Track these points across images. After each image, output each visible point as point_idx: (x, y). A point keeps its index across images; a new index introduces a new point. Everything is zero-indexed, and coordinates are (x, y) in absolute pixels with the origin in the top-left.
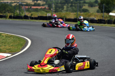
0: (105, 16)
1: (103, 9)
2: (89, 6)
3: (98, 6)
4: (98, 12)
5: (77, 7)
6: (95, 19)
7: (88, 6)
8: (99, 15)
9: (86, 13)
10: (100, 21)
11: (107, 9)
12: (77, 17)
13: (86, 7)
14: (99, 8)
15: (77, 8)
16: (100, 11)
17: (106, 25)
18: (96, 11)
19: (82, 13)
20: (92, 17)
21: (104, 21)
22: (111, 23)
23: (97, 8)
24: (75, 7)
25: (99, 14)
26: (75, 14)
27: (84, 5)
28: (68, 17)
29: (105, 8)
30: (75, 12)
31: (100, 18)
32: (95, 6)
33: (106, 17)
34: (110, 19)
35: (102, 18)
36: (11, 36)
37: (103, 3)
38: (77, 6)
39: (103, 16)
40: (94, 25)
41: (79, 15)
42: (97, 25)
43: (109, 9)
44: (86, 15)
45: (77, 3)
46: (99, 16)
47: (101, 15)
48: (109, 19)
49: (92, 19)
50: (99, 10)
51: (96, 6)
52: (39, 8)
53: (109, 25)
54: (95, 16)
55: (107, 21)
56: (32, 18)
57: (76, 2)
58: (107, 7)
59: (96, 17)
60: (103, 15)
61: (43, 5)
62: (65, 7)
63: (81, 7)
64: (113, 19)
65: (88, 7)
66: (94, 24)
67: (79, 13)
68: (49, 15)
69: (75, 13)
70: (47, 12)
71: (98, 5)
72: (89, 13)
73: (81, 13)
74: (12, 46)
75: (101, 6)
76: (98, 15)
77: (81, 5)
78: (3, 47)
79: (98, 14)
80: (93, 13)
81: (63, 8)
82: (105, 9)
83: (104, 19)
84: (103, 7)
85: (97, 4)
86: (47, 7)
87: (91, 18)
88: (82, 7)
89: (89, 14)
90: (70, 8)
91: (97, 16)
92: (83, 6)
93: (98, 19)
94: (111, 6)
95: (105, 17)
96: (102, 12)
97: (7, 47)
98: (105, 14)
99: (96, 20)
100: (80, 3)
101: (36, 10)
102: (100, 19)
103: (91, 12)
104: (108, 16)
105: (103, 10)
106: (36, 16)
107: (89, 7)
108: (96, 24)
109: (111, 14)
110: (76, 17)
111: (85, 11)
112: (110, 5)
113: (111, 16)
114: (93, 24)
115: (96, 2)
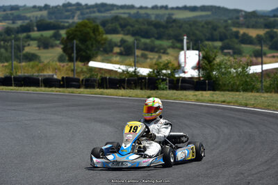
0: (79, 70)
1: (73, 52)
2: (39, 46)
3: (62, 46)
4: (61, 59)
5: (9, 50)
6: (55, 77)
7: (36, 45)
8: (63, 66)
9: (31, 63)
10: (67, 83)
11: (84, 54)
12: (11, 74)
13: (32, 48)
14: (64, 50)
15: (11, 53)
16: (67, 58)
17: (82, 90)
18: (56, 59)
19: (23, 64)
20: (48, 73)
21: (77, 80)
22: (92, 87)
23: (59, 50)
24: (6, 49)
25: (65, 64)
26: (6, 66)
27: (26, 44)
29: (79, 50)
30: (7, 61)
31: (67, 74)
32: (52, 46)
33: (82, 72)
34: (90, 77)
35: (71, 75)
37: (73, 39)
38: (11, 46)
39: (73, 71)
40: (53, 91)
41: (17, 68)
42: (60, 91)
43: (88, 52)
44: (33, 67)
45: (11, 40)
46: (65, 68)
47: (70, 67)
48: (88, 76)
49: (47, 77)
50: (64, 54)
51: (57, 46)
53: (88, 90)
54: (55, 69)
55: (83, 80)
57: (8, 38)
58: (83, 47)
59: (58, 73)
60: (73, 68)
63: (19, 49)
64: (97, 75)
65: (37, 48)
66: (53, 89)
67: (15, 63)
69: (6, 64)
71: (62, 43)
72: (40, 62)
73: (20, 63)
75: (69, 46)
76: (61, 68)
77: (21, 43)
79: (62, 64)
80: (49, 63)
82: (77, 53)
83: (76, 77)
84: (72, 48)
85: (58, 42)
87: (44, 76)
88: (23, 49)
89: (40, 65)
91: (59, 69)
92: (24, 46)
93: (63, 78)
94: (92, 45)
95: (78, 73)
96: (71, 60)
98: (79, 64)
99: (57, 80)
100: (17, 39)
102: (67, 76)
103: (46, 62)
104: (85, 70)
105: (74, 55)
107: (39, 49)
108: (57, 89)
109: (92, 64)
110: (8, 74)
111: (31, 58)
112: (89, 43)
113: (92, 69)
114: (51, 89)
115: (56, 36)
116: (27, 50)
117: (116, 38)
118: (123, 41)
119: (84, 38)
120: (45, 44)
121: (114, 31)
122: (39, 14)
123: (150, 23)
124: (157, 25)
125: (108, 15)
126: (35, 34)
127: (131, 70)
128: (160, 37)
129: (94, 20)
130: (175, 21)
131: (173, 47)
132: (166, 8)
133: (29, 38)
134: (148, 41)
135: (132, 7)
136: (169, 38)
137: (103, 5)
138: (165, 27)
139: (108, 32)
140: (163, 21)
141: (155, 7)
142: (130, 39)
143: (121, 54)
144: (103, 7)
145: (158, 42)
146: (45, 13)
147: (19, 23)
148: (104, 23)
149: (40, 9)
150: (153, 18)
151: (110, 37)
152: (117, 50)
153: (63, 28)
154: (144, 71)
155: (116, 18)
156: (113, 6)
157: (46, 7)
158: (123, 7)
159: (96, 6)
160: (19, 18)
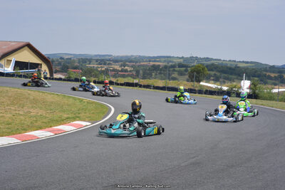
2: (178, 74)
4: (188, 81)
5: (166, 75)
9: (175, 81)
10: (190, 91)
11: (198, 79)
12: (166, 85)
13: (175, 75)
16: (190, 80)
18: (185, 80)
19: (171, 81)
21: (195, 90)
22: (202, 93)
23: (187, 77)
24: (164, 75)
25: (189, 83)
27: (173, 73)
28: (156, 85)
29: (196, 77)
32: (185, 75)
33: (196, 87)
34: (201, 89)
36: (93, 103)
37: (194, 72)
38: (167, 73)
41: (168, 83)
43: (200, 78)
48: (199, 89)
50: (189, 78)
52: (126, 74)
54: (185, 85)
55: (197, 90)
56: (118, 84)
57: (165, 70)
58: (198, 76)
60: (193, 85)
61: (130, 71)
62: (153, 74)
63: (170, 75)
67: (168, 81)
68: (136, 81)
69: (164, 81)
70: (134, 78)
71: (188, 74)
74: (93, 113)
77: (171, 73)
78: (84, 114)
81: (151, 75)
83: (194, 88)
84: (193, 76)
86: (134, 73)
90: (158, 76)
91: (187, 85)
94: (202, 75)
96: (192, 81)
97: (88, 115)
98: (196, 83)
100: (169, 71)
101: (124, 76)
102: (191, 88)
104: (198, 86)
105: (194, 79)
106: (123, 82)
107: (179, 76)
109: (201, 83)
110: (164, 86)
111: (174, 79)
112: (200, 74)
113: (201, 86)
115: (186, 71)
116: (173, 75)
117: (212, 73)
118: (215, 75)
119: (198, 72)
120: (181, 74)
121: (212, 70)
122: (179, 60)
123: (227, 68)
124: (230, 68)
125: (209, 63)
126: (177, 69)
127: (219, 87)
128: (231, 74)
129: (203, 64)
130: (238, 67)
131: (237, 79)
132: (235, 61)
133: (174, 70)
134: (226, 75)
135: (220, 60)
136: (235, 74)
137: (208, 58)
138: (234, 69)
139: (209, 70)
140: (233, 67)
141: (230, 61)
142: (218, 74)
143: (213, 80)
144: (207, 59)
145: (230, 76)
146: (182, 60)
147: (170, 64)
148: (207, 66)
149: (180, 58)
150: (229, 65)
151: (209, 72)
152: (212, 78)
153: (189, 67)
154: (225, 88)
155: (213, 64)
156: (212, 59)
157: (183, 57)
158: (215, 60)
159: (204, 58)
160: (170, 62)
